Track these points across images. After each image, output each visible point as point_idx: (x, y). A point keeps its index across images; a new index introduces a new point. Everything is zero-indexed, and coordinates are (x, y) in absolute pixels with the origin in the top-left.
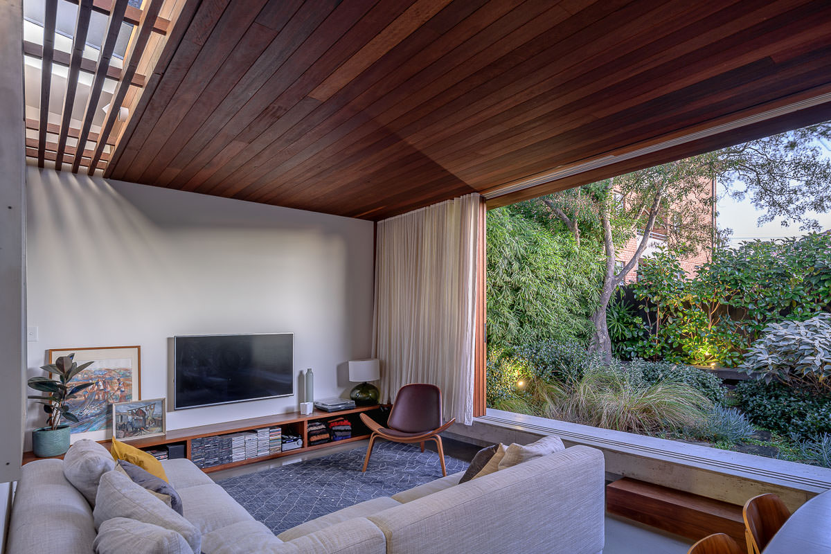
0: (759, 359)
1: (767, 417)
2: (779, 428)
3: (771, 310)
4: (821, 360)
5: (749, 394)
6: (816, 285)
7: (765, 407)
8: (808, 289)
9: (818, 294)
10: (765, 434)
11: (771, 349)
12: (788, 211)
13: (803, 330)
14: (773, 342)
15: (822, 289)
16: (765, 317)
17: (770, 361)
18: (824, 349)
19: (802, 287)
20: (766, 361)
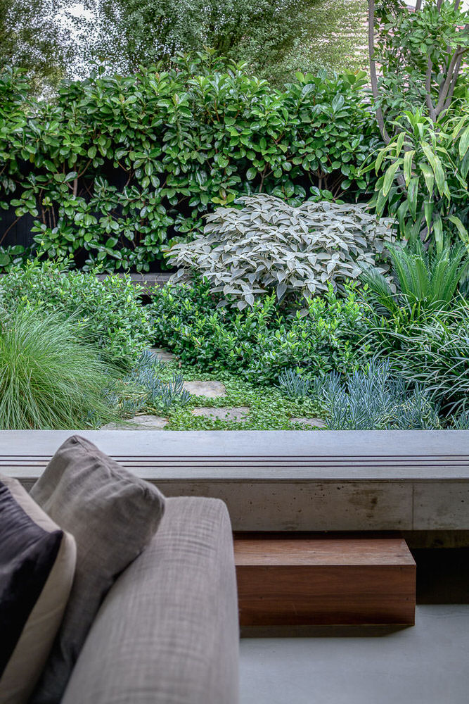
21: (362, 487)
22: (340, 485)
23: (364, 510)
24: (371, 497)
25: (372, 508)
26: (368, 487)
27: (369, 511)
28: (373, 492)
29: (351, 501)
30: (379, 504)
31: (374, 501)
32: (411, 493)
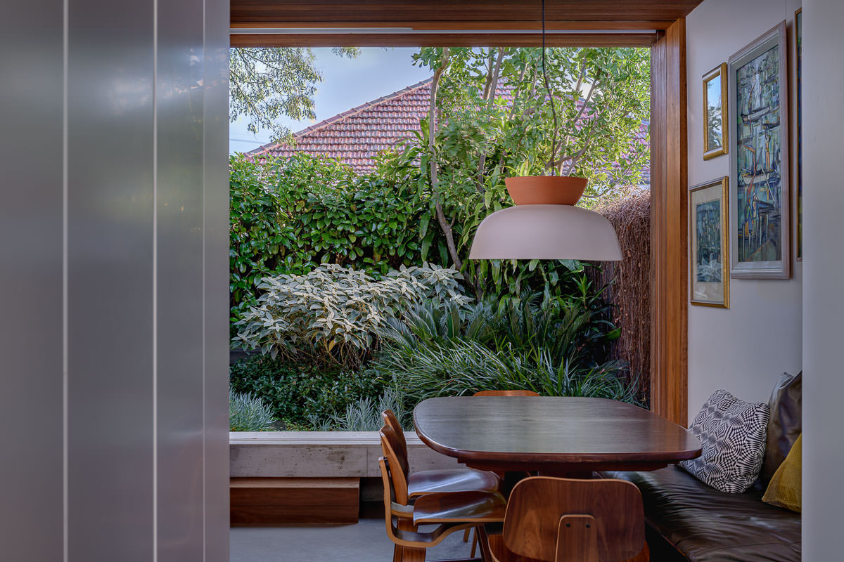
0: (265, 325)
1: (278, 402)
2: (292, 415)
3: (255, 259)
4: (333, 322)
5: (252, 376)
6: (307, 226)
7: (275, 392)
8: (298, 231)
9: (309, 239)
10: (279, 423)
11: (277, 311)
12: (254, 109)
13: (308, 286)
14: (277, 301)
15: (314, 232)
16: (249, 268)
17: (278, 328)
18: (334, 308)
19: (292, 228)
20: (273, 328)
21: (335, 450)
22: (321, 449)
23: (337, 464)
24: (341, 456)
25: (342, 463)
26: (339, 450)
27: (340, 465)
28: (342, 453)
29: (328, 458)
30: (346, 461)
31: (343, 459)
32: (366, 453)
